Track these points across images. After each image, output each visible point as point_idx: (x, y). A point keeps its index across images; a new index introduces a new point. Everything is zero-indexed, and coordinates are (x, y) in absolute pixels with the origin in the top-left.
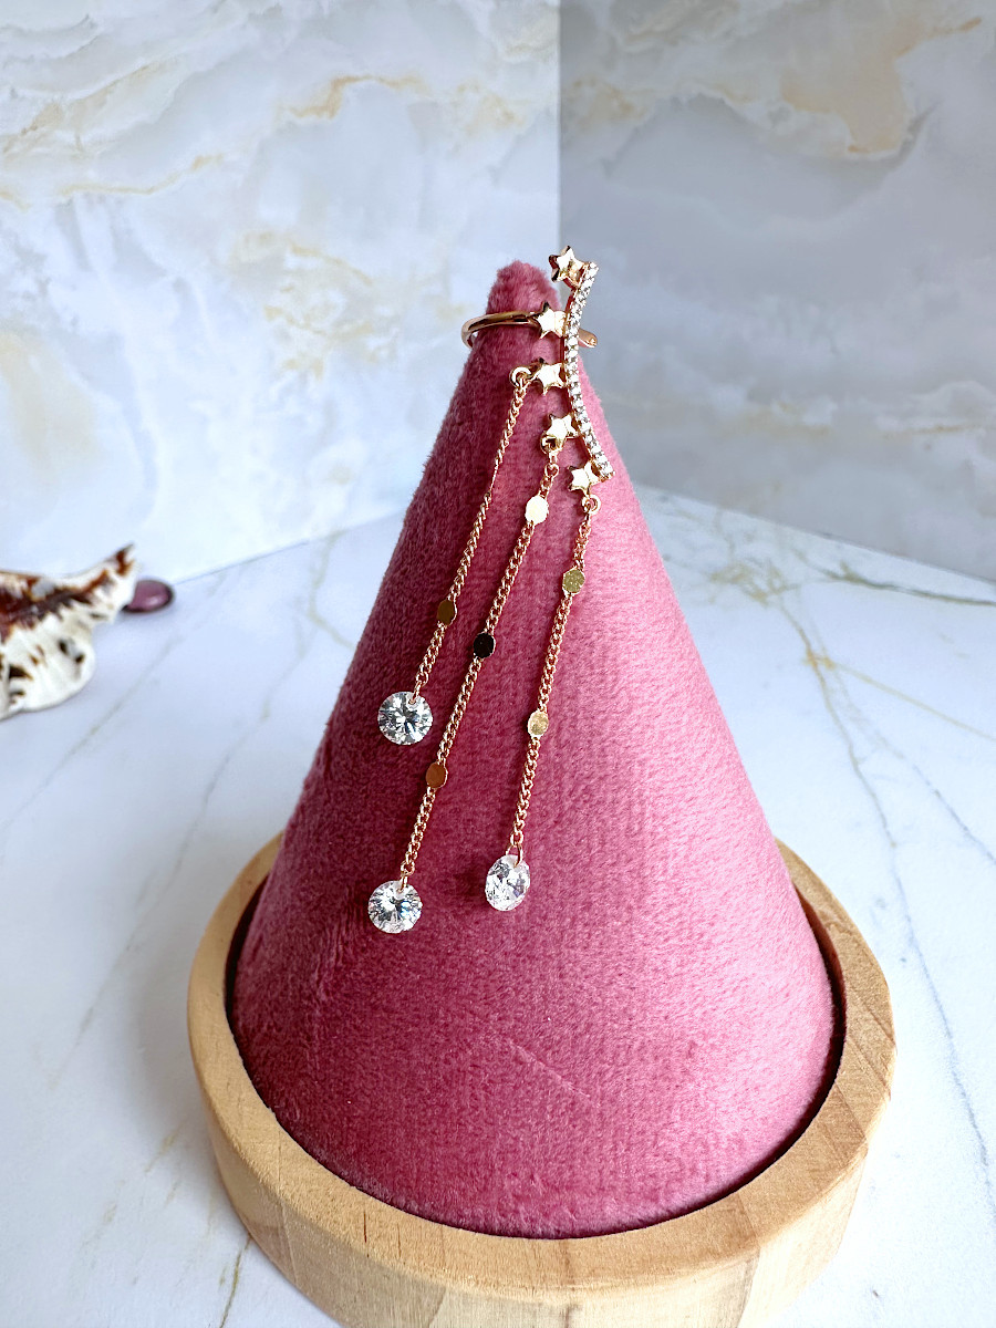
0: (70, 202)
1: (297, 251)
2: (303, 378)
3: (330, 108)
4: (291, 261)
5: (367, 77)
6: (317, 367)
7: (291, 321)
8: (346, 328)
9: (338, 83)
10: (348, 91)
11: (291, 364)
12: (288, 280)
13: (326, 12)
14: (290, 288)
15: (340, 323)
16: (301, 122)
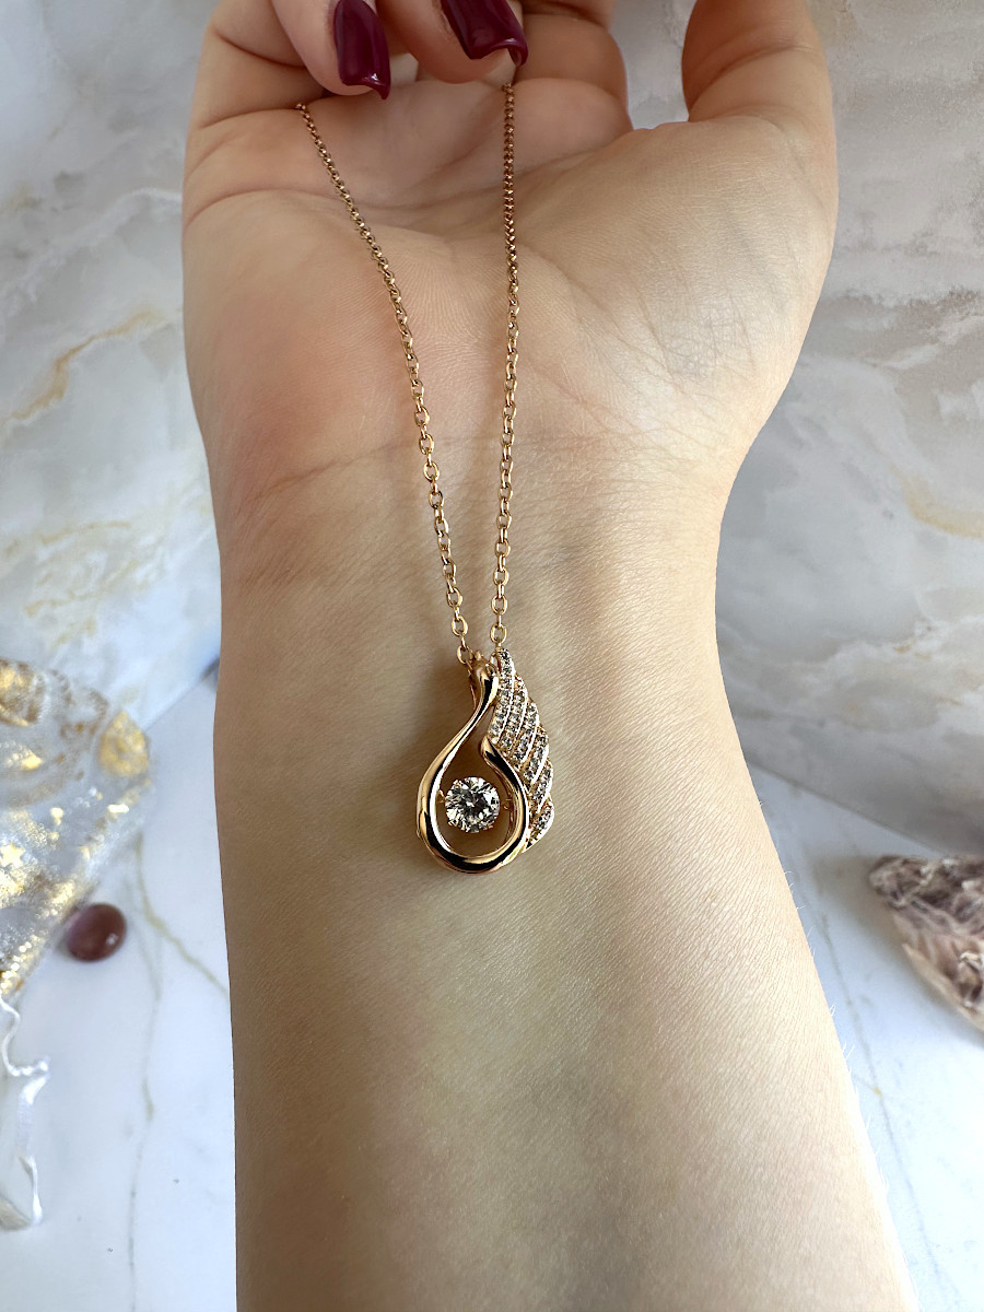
1: (45, 541)
2: (78, 644)
3: (58, 391)
4: (43, 554)
5: (92, 339)
6: (90, 626)
7: (54, 603)
8: (113, 576)
9: (60, 363)
10: (74, 364)
11: (62, 639)
12: (44, 572)
13: (34, 298)
14: (49, 576)
15: (104, 577)
16: (27, 422)
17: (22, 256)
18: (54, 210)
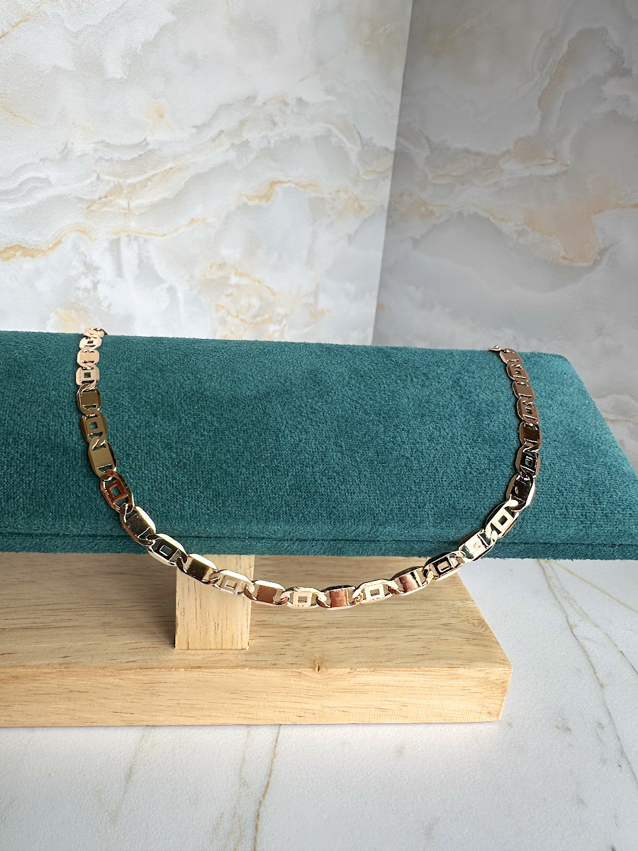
0: (118, 239)
1: (238, 274)
3: (267, 197)
4: (234, 280)
5: (289, 181)
7: (229, 313)
8: (259, 319)
9: (273, 183)
10: (278, 188)
12: (230, 290)
13: (272, 145)
14: (231, 295)
15: (255, 316)
16: (250, 203)
17: (275, 124)
18: (293, 111)
